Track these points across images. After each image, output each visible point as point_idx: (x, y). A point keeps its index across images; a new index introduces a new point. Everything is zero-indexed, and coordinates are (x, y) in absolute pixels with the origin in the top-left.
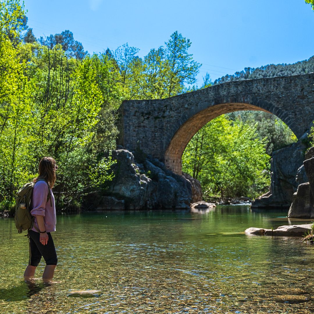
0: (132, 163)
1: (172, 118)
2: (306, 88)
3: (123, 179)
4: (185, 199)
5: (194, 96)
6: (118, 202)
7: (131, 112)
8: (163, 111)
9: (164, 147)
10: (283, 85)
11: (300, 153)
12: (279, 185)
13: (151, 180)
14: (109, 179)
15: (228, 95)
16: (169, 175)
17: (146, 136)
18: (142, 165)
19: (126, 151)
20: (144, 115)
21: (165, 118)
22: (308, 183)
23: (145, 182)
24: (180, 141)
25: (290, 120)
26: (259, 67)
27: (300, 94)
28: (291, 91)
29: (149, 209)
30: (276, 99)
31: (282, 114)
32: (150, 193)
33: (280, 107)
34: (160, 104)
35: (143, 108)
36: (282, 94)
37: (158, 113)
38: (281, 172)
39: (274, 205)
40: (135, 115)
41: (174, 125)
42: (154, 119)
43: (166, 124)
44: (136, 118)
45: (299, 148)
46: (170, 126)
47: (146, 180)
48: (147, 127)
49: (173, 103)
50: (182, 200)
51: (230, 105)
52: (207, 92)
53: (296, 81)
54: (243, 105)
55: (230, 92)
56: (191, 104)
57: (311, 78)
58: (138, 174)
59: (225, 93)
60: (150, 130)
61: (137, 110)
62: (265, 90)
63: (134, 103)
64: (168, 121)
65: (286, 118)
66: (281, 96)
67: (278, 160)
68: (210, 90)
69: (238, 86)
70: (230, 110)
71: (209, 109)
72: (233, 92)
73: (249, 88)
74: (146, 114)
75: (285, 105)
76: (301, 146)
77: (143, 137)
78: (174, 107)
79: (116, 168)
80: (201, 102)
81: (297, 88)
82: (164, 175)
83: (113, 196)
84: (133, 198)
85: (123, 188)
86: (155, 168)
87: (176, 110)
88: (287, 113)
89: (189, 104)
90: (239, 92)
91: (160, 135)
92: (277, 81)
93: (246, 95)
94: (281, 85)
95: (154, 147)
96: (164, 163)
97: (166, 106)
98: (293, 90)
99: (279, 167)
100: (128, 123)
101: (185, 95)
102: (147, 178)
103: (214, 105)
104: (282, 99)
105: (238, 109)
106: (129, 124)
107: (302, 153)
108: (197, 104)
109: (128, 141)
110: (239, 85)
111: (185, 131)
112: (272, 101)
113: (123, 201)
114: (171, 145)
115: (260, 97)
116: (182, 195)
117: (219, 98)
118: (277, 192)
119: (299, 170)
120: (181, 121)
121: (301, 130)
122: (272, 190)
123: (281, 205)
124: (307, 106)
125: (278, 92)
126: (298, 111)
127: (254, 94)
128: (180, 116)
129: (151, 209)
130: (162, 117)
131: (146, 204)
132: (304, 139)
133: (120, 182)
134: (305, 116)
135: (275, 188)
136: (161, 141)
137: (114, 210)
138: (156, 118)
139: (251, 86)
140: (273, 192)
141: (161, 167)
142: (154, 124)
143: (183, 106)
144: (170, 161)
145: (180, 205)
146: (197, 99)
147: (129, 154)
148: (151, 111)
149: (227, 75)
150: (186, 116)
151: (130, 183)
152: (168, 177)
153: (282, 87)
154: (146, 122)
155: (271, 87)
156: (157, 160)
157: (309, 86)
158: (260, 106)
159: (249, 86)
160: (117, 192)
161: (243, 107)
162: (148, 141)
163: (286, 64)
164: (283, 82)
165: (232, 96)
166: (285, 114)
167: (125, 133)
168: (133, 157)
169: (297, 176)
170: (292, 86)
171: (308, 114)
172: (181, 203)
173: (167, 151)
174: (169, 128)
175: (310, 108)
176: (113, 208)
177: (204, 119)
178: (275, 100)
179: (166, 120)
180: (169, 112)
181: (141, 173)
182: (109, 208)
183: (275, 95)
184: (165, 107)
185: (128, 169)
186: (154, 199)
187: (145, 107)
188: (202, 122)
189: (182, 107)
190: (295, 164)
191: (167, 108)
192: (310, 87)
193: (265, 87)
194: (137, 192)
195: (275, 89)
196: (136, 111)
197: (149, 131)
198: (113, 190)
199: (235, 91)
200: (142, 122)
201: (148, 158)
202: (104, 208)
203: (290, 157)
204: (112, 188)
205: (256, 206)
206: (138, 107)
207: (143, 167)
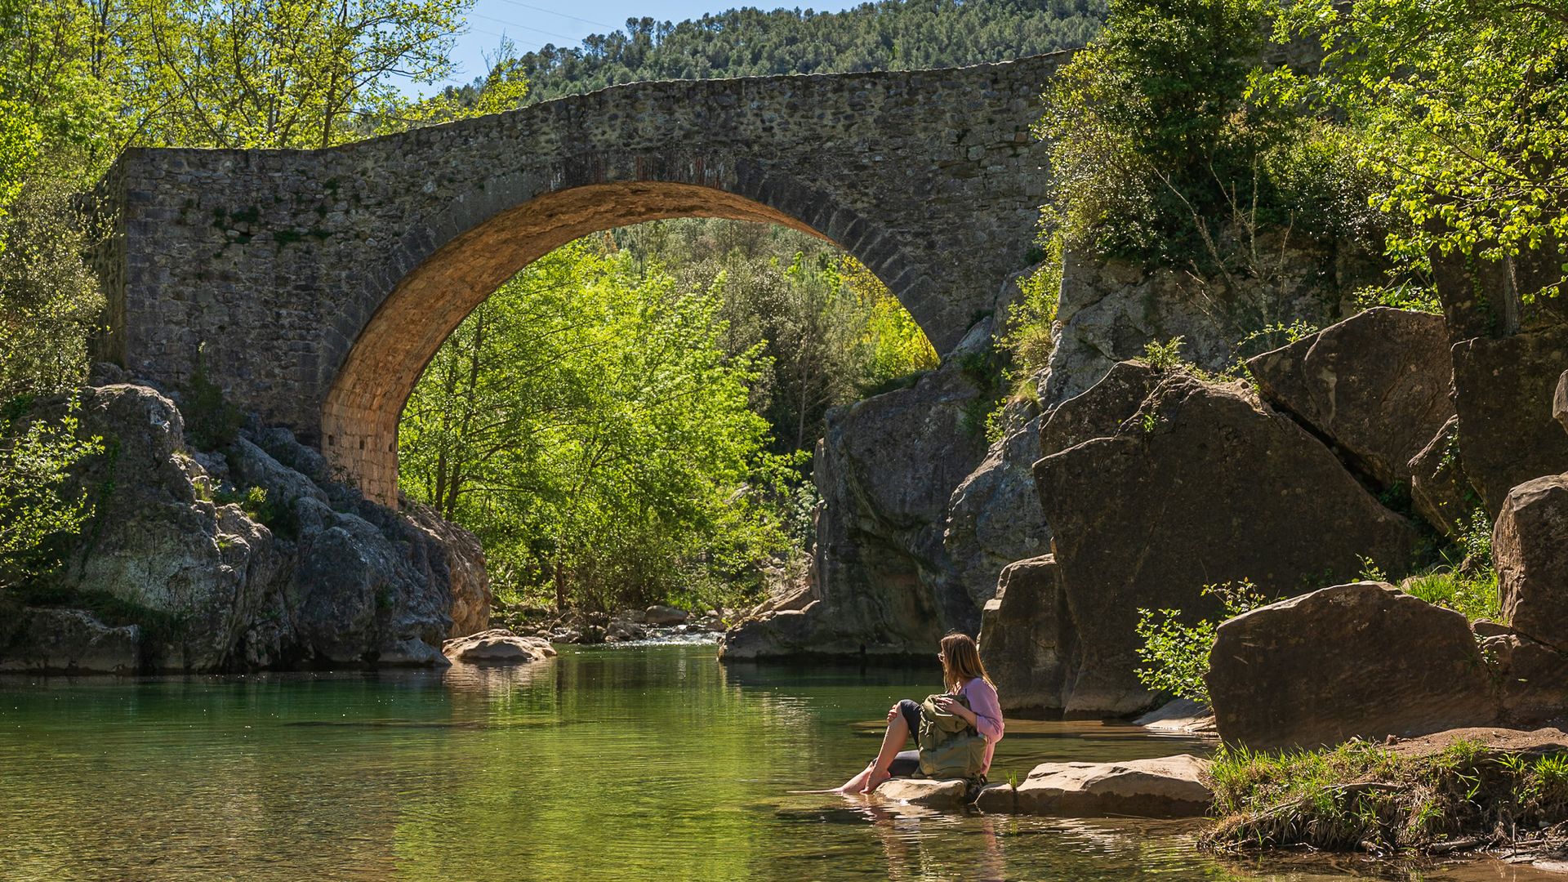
0: (173, 451)
1: (358, 242)
2: (979, 129)
3: (131, 523)
4: (425, 620)
5: (466, 141)
6: (108, 637)
7: (161, 204)
8: (317, 205)
9: (320, 375)
10: (878, 113)
11: (953, 419)
12: (852, 559)
13: (267, 529)
14: (66, 525)
15: (625, 145)
16: (346, 509)
17: (234, 322)
18: (220, 457)
19: (147, 391)
20: (227, 220)
21: (328, 240)
22: (1050, 559)
23: (241, 540)
24: (393, 351)
25: (907, 269)
26: (693, 21)
27: (949, 153)
28: (910, 140)
29: (257, 669)
30: (846, 172)
31: (868, 240)
32: (261, 591)
33: (863, 210)
34: (303, 172)
35: (222, 191)
36: (871, 150)
37: (295, 215)
38: (870, 500)
39: (830, 648)
40: (180, 222)
41: (370, 276)
42: (275, 244)
43: (332, 266)
44: (187, 234)
45: (952, 396)
46: (348, 277)
47: (245, 530)
48: (238, 280)
49: (364, 173)
50: (412, 627)
51: (635, 192)
52: (529, 126)
53: (934, 98)
54: (695, 194)
55: (636, 130)
56: (451, 181)
57: (1001, 86)
58: (207, 501)
59: (613, 136)
60: (255, 295)
61: (195, 197)
62: (796, 128)
63: (180, 165)
64: (338, 254)
65: (889, 260)
66: (865, 161)
67: (858, 448)
68: (545, 120)
69: (675, 107)
70: (630, 213)
71: (536, 207)
72: (650, 132)
73: (723, 115)
74: (237, 218)
75: (887, 203)
76: (956, 388)
77: (222, 328)
78: (373, 188)
79: (96, 472)
80: (499, 172)
81: (940, 126)
82: (322, 505)
83: (83, 607)
84: (180, 615)
85: (132, 569)
86: (280, 476)
87: (379, 204)
88: (893, 236)
89: (442, 176)
90: (678, 133)
91: (300, 318)
92: (853, 90)
93: (711, 150)
94: (869, 110)
95: (271, 374)
96: (319, 449)
97: (332, 185)
98: (922, 136)
99: (860, 480)
100: (149, 258)
101: (423, 138)
102: (248, 519)
103: (559, 190)
104: (874, 175)
105: (668, 211)
106: (153, 263)
107: (961, 416)
108: (483, 178)
109: (146, 345)
110: (678, 100)
111: (417, 305)
112: (828, 181)
113: (132, 631)
114: (352, 369)
115: (776, 161)
116: (411, 604)
117: (586, 154)
118: (844, 588)
119: (959, 495)
120: (406, 258)
121: (950, 314)
122: (822, 581)
123: (858, 650)
124: (982, 207)
125: (855, 139)
126: (941, 232)
127: (748, 144)
128: (396, 234)
129: (265, 669)
130: (309, 233)
131: (242, 643)
132: (972, 358)
133: (114, 538)
134: (974, 253)
135: (834, 571)
136: (308, 348)
137: (88, 672)
138: (285, 237)
139: (732, 106)
140: (827, 591)
141: (306, 469)
142: (274, 267)
143: (413, 185)
144: (345, 441)
145: (401, 650)
146: (482, 157)
147: (162, 404)
148: (259, 206)
149: (549, 46)
150: (430, 232)
151: (167, 547)
152: (344, 517)
153: (870, 120)
154: (237, 254)
155: (821, 117)
156: (289, 437)
157: (991, 122)
158: (771, 200)
159: (723, 108)
160: (101, 585)
161: (689, 203)
162: (244, 345)
163: (809, 12)
164: (877, 95)
165: (648, 150)
166: (885, 242)
167: (133, 303)
168: (177, 421)
169: (949, 520)
170: (917, 118)
171: (988, 245)
172: (403, 637)
173: (334, 392)
174: (345, 288)
175: (993, 220)
176: (82, 664)
177: (507, 251)
178: (842, 178)
179: (332, 249)
180: (347, 212)
181: (220, 500)
182: (63, 664)
183: (839, 152)
184: (326, 186)
185: (155, 477)
186: (276, 619)
187: (232, 185)
188: (500, 266)
189: (408, 190)
190: (931, 467)
191: (335, 193)
192: (995, 126)
193: (797, 117)
194: (200, 589)
195: (840, 126)
196: (189, 203)
197: (249, 297)
198: (82, 577)
199: (658, 128)
200: (218, 256)
201: (246, 424)
202: (34, 665)
203: (909, 435)
204: (75, 570)
205: (748, 652)
206: (197, 184)
207: (224, 468)
